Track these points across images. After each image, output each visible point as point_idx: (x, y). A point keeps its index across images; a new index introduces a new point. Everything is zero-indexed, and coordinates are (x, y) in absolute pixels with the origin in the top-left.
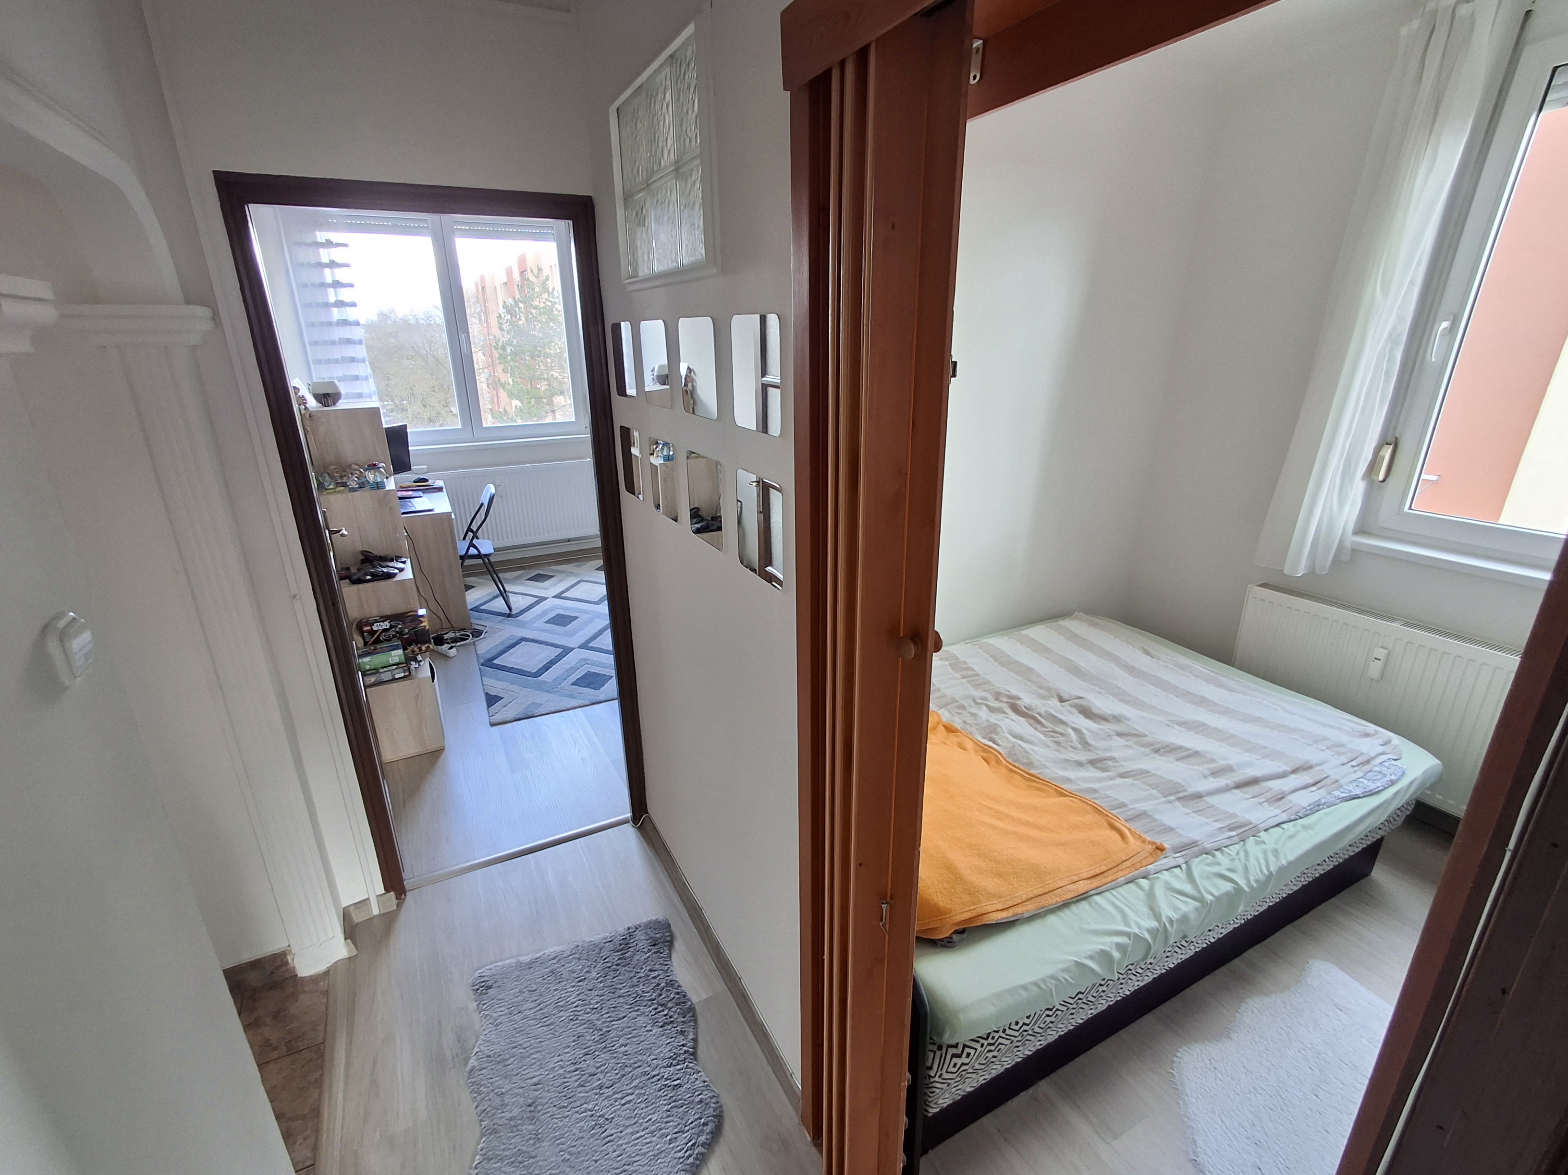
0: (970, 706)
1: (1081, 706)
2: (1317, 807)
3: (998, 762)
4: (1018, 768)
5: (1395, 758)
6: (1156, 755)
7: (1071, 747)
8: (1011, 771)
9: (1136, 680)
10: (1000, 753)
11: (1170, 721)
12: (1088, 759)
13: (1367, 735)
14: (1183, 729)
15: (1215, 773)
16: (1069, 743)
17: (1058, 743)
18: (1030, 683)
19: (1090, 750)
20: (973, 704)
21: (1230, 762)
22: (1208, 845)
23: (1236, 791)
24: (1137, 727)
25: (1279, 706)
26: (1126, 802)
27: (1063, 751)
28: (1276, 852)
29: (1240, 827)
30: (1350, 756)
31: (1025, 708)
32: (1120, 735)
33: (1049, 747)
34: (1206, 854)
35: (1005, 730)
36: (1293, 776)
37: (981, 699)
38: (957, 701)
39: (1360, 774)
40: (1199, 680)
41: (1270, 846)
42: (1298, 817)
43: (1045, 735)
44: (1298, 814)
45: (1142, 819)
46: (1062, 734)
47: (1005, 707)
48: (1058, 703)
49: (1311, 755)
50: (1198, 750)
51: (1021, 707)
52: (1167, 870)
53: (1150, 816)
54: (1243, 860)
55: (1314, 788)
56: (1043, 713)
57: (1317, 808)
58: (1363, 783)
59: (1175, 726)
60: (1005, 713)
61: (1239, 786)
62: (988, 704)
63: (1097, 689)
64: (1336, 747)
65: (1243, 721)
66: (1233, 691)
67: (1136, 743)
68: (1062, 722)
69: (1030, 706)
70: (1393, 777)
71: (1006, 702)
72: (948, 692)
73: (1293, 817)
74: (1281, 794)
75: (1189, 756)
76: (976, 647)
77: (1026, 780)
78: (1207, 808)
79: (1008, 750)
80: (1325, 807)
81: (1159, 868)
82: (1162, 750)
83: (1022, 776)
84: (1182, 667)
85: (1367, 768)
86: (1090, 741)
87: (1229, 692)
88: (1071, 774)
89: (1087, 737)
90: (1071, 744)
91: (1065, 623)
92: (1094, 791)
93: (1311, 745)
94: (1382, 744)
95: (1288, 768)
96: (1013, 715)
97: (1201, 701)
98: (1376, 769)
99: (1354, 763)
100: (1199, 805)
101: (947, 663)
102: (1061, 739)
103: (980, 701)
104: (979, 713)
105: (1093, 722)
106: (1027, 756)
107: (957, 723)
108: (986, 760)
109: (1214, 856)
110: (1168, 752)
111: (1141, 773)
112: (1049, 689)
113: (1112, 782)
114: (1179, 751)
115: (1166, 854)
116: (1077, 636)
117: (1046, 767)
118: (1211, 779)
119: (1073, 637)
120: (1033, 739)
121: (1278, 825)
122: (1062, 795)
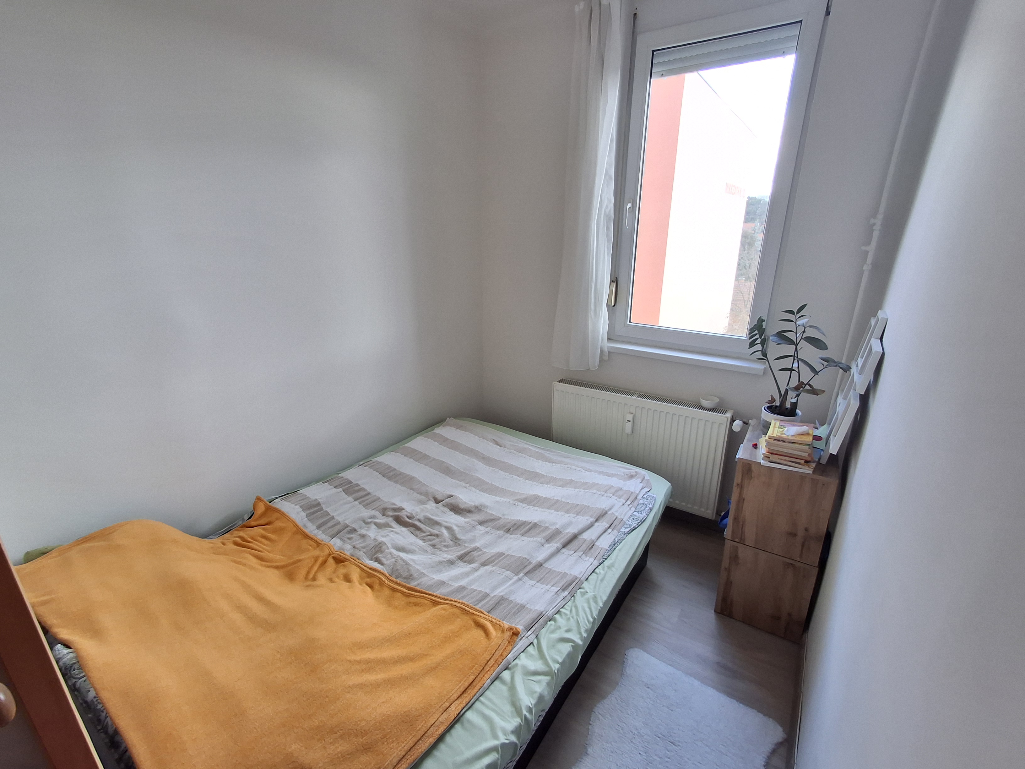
0: (361, 528)
1: (451, 504)
2: (614, 545)
3: (382, 584)
4: (399, 584)
5: (649, 490)
6: (508, 535)
7: (445, 546)
8: (394, 590)
9: (491, 468)
10: (383, 574)
11: (515, 500)
12: (457, 556)
13: (632, 477)
14: (524, 505)
15: (549, 540)
16: (443, 543)
17: (434, 546)
18: (412, 491)
19: (459, 545)
20: (363, 525)
21: (557, 527)
22: (550, 613)
23: (564, 550)
24: (493, 513)
25: (582, 467)
26: (487, 591)
27: (438, 552)
28: (595, 598)
29: (570, 584)
30: (626, 496)
31: (408, 517)
32: (481, 523)
33: (427, 551)
34: (549, 621)
35: (390, 546)
36: (597, 524)
37: (371, 518)
38: (348, 526)
39: (633, 509)
40: (532, 458)
41: (590, 594)
42: (604, 560)
43: (424, 540)
44: (604, 557)
45: (501, 605)
46: (437, 536)
47: (390, 520)
48: (435, 505)
49: (603, 503)
50: (535, 521)
51: (403, 518)
52: (522, 652)
53: (507, 599)
54: (575, 617)
55: (610, 530)
56: (422, 518)
57: (614, 547)
58: (636, 515)
59: (519, 503)
60: (391, 527)
61: (565, 546)
62: (377, 522)
63: (464, 484)
64: (617, 492)
65: (563, 486)
66: (553, 462)
67: (493, 528)
68: (437, 523)
69: (411, 514)
70: (651, 506)
71: (392, 516)
72: (340, 519)
73: (601, 561)
74: (592, 543)
75: (530, 529)
76: (367, 467)
77: (407, 596)
78: (546, 574)
79: (391, 567)
80: (618, 544)
81: (516, 654)
82: (511, 529)
83: (403, 593)
84: (521, 451)
85: (636, 503)
86: (459, 536)
87: (551, 464)
88: (444, 576)
89: (457, 532)
90: (445, 544)
91: (441, 430)
92: (463, 588)
93: (604, 495)
94: (641, 481)
95: (592, 519)
96: (398, 528)
97: (534, 476)
98: (641, 502)
99: (629, 502)
100: (540, 573)
101: (341, 490)
102: (436, 541)
103: (370, 520)
104: (368, 533)
105: (462, 517)
106: (408, 568)
107: (347, 550)
108: (371, 586)
109: (555, 621)
110: (516, 529)
111: (499, 557)
112: (426, 494)
113: (477, 574)
114: (522, 527)
115: (521, 636)
116: (447, 439)
117: (423, 575)
118: (547, 545)
119: (444, 441)
120: (414, 547)
121: (593, 572)
122: (436, 603)
